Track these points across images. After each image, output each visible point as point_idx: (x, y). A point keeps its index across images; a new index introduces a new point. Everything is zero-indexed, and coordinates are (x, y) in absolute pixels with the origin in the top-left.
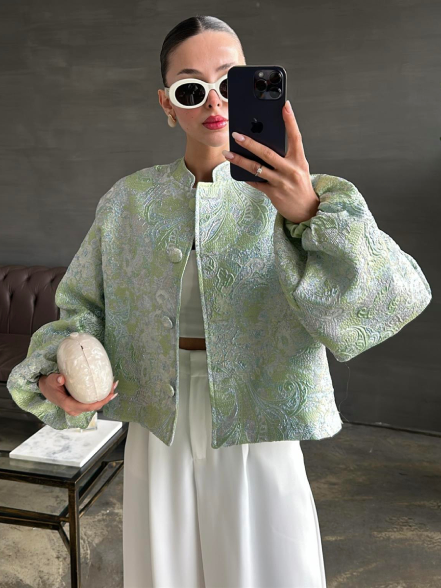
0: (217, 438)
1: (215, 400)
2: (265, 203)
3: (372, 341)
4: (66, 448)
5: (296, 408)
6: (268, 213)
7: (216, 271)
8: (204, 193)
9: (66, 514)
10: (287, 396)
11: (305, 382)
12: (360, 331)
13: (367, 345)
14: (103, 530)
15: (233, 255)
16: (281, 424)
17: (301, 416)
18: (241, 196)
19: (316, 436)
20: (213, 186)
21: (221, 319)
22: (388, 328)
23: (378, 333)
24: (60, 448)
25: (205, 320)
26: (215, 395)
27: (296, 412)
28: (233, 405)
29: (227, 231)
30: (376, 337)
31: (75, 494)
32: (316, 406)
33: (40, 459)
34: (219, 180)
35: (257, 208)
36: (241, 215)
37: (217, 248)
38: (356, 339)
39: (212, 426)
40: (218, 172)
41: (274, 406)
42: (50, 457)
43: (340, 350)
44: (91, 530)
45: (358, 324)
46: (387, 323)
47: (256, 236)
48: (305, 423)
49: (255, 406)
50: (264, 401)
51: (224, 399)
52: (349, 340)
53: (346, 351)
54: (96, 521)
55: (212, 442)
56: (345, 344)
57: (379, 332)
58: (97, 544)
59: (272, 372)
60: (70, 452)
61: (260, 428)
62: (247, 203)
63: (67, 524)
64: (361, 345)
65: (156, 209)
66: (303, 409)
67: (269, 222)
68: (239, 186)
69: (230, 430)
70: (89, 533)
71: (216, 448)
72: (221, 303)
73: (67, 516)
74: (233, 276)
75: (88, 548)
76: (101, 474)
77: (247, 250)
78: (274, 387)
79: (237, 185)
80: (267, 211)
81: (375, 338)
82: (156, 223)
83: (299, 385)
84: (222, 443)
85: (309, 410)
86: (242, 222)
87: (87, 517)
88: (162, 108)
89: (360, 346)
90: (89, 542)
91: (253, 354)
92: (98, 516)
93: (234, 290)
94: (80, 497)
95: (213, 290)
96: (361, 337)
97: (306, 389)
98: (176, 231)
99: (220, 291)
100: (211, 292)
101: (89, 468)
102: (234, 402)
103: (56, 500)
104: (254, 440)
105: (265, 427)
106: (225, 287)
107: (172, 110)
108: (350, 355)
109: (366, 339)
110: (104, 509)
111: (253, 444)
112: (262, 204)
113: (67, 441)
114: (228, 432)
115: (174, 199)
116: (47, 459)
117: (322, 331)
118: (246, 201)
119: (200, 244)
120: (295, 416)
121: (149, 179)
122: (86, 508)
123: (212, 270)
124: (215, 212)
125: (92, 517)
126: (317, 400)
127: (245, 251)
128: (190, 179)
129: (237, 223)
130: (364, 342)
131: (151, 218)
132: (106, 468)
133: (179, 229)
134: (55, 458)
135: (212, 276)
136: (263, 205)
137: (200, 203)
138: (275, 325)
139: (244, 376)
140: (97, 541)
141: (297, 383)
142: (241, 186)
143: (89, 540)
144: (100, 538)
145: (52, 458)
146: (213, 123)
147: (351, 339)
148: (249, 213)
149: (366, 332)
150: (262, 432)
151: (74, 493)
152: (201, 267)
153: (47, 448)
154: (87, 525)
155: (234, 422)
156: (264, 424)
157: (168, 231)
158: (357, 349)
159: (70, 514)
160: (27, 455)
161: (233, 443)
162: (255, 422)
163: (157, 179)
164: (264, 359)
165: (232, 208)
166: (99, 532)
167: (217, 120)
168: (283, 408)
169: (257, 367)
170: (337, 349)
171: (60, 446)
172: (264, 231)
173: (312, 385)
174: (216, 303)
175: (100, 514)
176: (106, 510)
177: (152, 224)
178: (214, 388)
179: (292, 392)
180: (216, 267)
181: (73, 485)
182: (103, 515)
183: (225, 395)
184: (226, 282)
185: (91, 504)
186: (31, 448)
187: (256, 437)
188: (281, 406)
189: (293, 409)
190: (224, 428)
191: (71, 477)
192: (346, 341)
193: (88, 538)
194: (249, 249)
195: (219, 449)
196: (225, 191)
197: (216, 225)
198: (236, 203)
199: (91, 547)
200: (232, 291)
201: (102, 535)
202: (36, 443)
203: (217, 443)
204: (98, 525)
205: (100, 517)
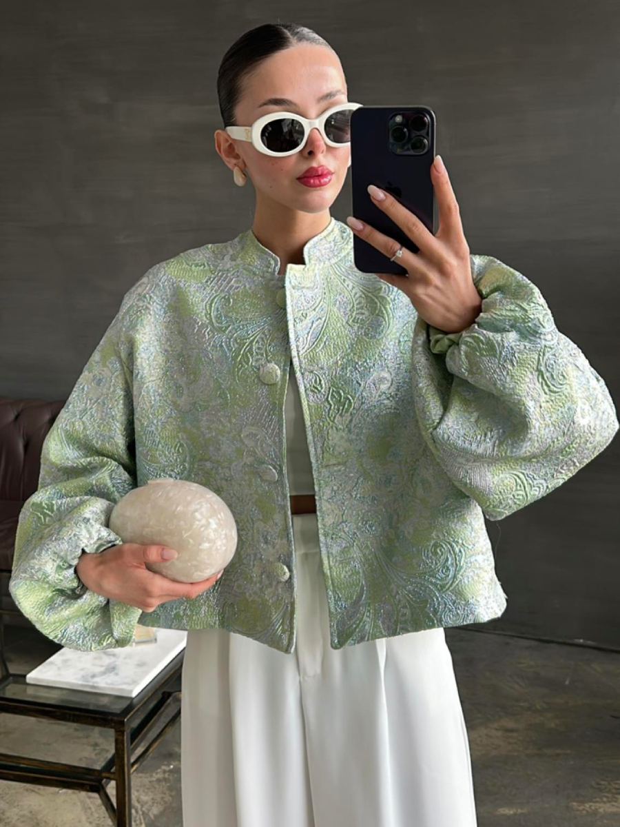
0: (338, 634)
1: (332, 580)
2: (385, 292)
3: (537, 493)
4: (112, 669)
5: (450, 580)
6: (391, 305)
7: (325, 392)
8: (295, 281)
9: (111, 768)
10: (436, 564)
11: (460, 541)
12: (519, 477)
13: (529, 498)
14: (165, 794)
15: (349, 368)
16: (430, 604)
17: (459, 591)
18: (347, 283)
19: (482, 616)
20: (306, 269)
21: (335, 462)
22: (558, 474)
23: (543, 481)
24: (102, 669)
25: (314, 466)
26: (330, 572)
27: (451, 585)
28: (359, 585)
29: (335, 334)
30: (542, 488)
31: (125, 737)
32: (477, 574)
33: (73, 684)
34: (313, 262)
35: (373, 300)
36: (350, 310)
37: (324, 360)
38: (514, 490)
39: (330, 616)
40: (312, 250)
41: (418, 580)
42: (88, 681)
43: (491, 506)
44: (147, 794)
45: (515, 468)
46: (556, 468)
47: (378, 340)
48: (465, 600)
49: (390, 584)
50: (402, 575)
51: (345, 577)
52: (504, 491)
53: (501, 507)
54: (153, 781)
55: (332, 640)
56: (499, 497)
57: (545, 480)
58: (155, 816)
59: (412, 531)
60: (117, 674)
61: (400, 614)
62: (356, 294)
63: (113, 783)
64: (521, 497)
65: (222, 308)
66: (461, 581)
67: (393, 318)
68: (341, 269)
69: (356, 621)
70: (144, 798)
71: (338, 648)
72: (336, 438)
73: (113, 770)
74: (351, 398)
75: (143, 821)
76: (162, 709)
77: (368, 361)
78: (416, 552)
79: (339, 269)
80: (389, 304)
81: (539, 488)
82: (227, 328)
83: (451, 546)
84: (345, 641)
85: (469, 581)
86: (353, 321)
87: (140, 775)
88: (221, 158)
89: (519, 499)
90: (143, 813)
91: (384, 510)
92: (157, 773)
93: (354, 419)
94: (132, 743)
95: (323, 421)
96: (520, 486)
97: (463, 551)
98: (262, 339)
99: (333, 422)
100: (321, 424)
101: (146, 699)
102: (359, 580)
103: (94, 750)
104: (393, 632)
105: (407, 611)
106: (341, 415)
107: (241, 160)
108: (506, 512)
109: (527, 489)
110: (165, 763)
111: (392, 638)
112: (379, 293)
113: (113, 659)
114: (354, 623)
115: (249, 291)
116: (82, 685)
117: (468, 481)
118: (354, 291)
119: (298, 354)
120: (451, 591)
121: (204, 265)
122: (141, 759)
123: (319, 391)
124: (313, 308)
125: (148, 775)
126: (478, 566)
127: (366, 361)
128: (272, 262)
129: (347, 323)
130: (524, 494)
131: (217, 321)
132: (169, 701)
133: (266, 336)
134: (94, 683)
135: (320, 400)
136: (381, 294)
137: (291, 296)
138: (412, 466)
139: (372, 543)
140: (155, 810)
141: (450, 544)
142: (343, 270)
143: (144, 809)
144: (160, 806)
145: (91, 684)
146: (314, 177)
147: (507, 490)
148: (362, 308)
149: (527, 480)
150: (403, 619)
151: (123, 736)
152: (303, 388)
153: (82, 670)
154: (141, 786)
155: (361, 608)
156: (405, 607)
157: (249, 339)
158: (515, 503)
159: (117, 767)
160: (53, 678)
161: (362, 639)
162: (392, 605)
163: (216, 264)
164: (398, 516)
165: (336, 301)
166: (158, 797)
167: (320, 173)
168: (431, 582)
169: (390, 528)
170: (488, 504)
171: (102, 666)
172: (388, 332)
173: (470, 545)
174: (328, 439)
175: (159, 770)
176: (169, 765)
177: (220, 330)
178: (329, 563)
179: (442, 557)
180: (326, 388)
181: (122, 723)
182: (164, 772)
183: (346, 572)
184: (341, 408)
185: (148, 754)
186: (59, 669)
187: (394, 627)
188: (428, 579)
189: (445, 582)
190: (348, 619)
191: (118, 712)
192: (500, 492)
193: (142, 806)
194: (370, 359)
195: (342, 649)
196: (322, 277)
197: (317, 326)
198: (340, 294)
199: (146, 820)
200: (351, 421)
201: (162, 803)
202: (65, 661)
203: (338, 642)
204: (157, 786)
205: (160, 776)
